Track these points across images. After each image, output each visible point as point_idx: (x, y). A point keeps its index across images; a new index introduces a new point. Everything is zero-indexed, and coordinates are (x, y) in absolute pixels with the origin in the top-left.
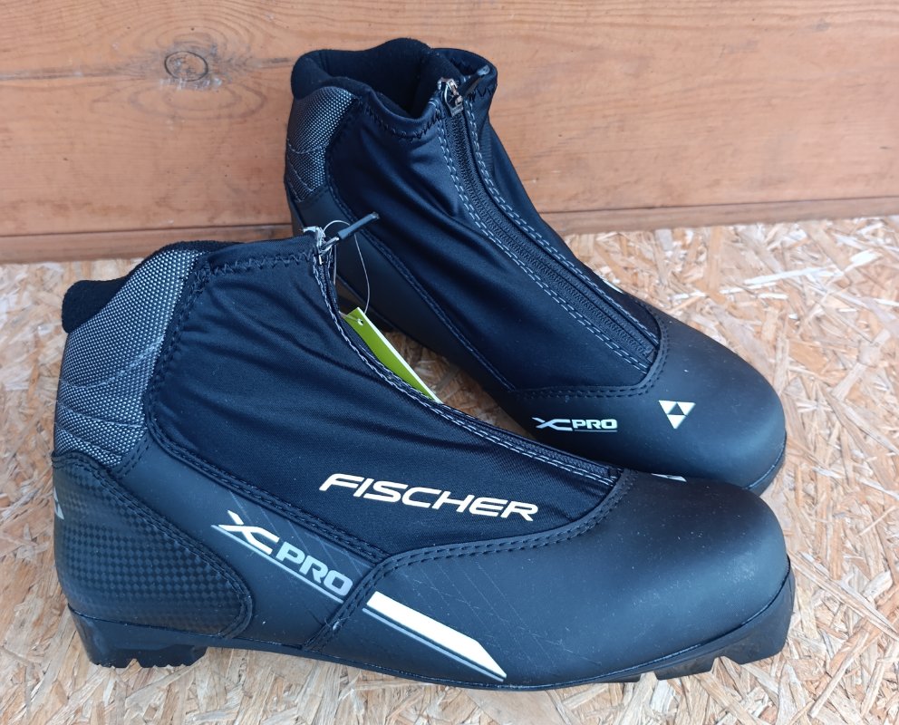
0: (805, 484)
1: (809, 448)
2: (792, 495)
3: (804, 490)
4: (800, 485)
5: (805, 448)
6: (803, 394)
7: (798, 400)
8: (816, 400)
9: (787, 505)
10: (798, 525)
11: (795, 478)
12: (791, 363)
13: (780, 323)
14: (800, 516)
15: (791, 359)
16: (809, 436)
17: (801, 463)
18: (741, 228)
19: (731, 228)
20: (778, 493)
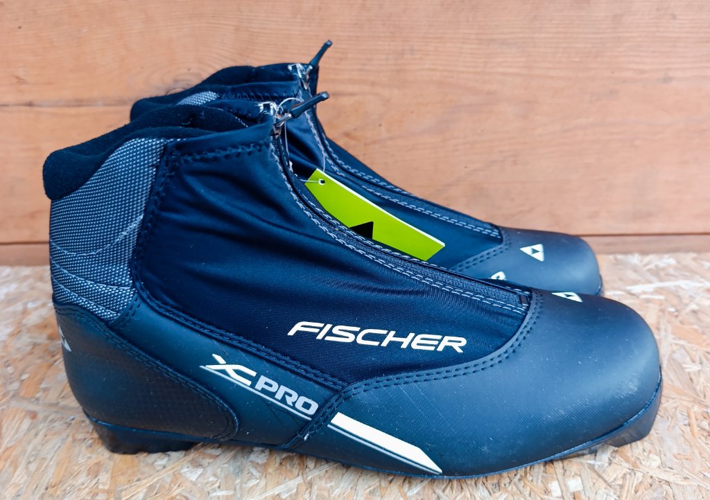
0: (699, 422)
1: (698, 396)
2: (687, 429)
3: (698, 426)
4: (693, 421)
5: (695, 396)
6: (688, 359)
7: (684, 363)
8: (701, 363)
9: (683, 436)
10: (697, 452)
11: (689, 416)
12: (674, 339)
13: (661, 314)
14: (698, 445)
15: (673, 336)
16: (698, 388)
17: (692, 406)
18: (620, 257)
19: (611, 257)
20: (674, 427)
